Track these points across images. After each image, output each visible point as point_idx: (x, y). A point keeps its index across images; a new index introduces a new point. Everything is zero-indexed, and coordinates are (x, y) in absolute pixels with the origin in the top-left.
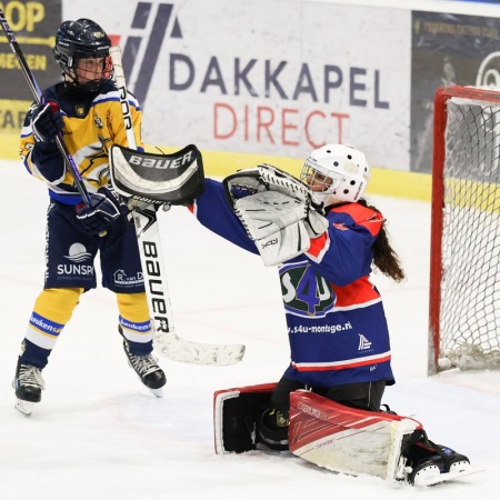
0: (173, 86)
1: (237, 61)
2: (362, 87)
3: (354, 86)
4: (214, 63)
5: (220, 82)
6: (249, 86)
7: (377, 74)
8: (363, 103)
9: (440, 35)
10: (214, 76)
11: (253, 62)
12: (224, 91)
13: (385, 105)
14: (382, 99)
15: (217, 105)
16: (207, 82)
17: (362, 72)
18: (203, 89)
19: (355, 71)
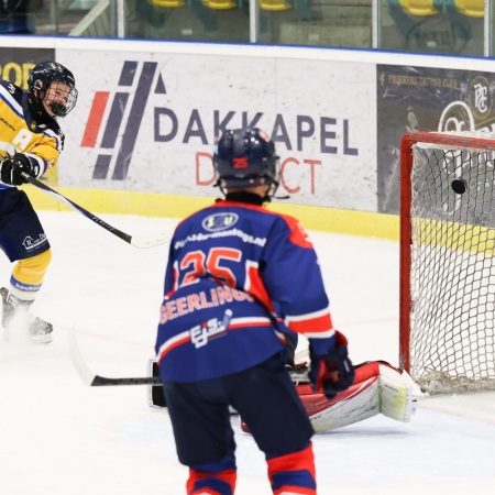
0: (158, 138)
1: (217, 114)
2: (332, 135)
3: (325, 135)
4: (195, 116)
5: (201, 133)
7: (346, 123)
8: (334, 150)
9: (403, 86)
10: (195, 127)
11: (231, 114)
12: (205, 142)
13: (354, 152)
14: (351, 146)
15: (199, 154)
16: (189, 133)
17: (333, 121)
18: (186, 140)
19: (326, 121)
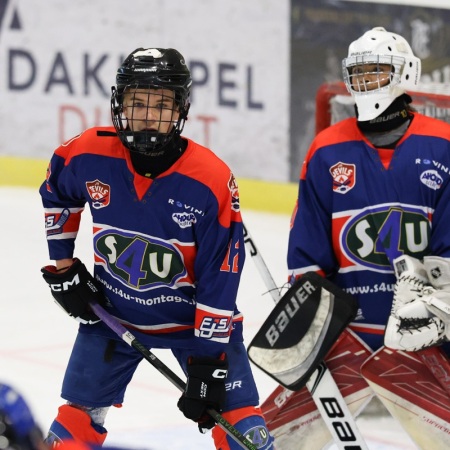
0: (13, 86)
1: (86, 57)
2: (231, 85)
3: (223, 85)
4: (59, 60)
5: (66, 81)
6: (100, 85)
7: (249, 71)
8: (232, 104)
9: (324, 25)
10: (59, 74)
11: (103, 59)
12: (71, 91)
13: (255, 106)
14: (256, 98)
15: (64, 109)
16: (52, 81)
17: (231, 67)
18: (47, 89)
19: (224, 67)
